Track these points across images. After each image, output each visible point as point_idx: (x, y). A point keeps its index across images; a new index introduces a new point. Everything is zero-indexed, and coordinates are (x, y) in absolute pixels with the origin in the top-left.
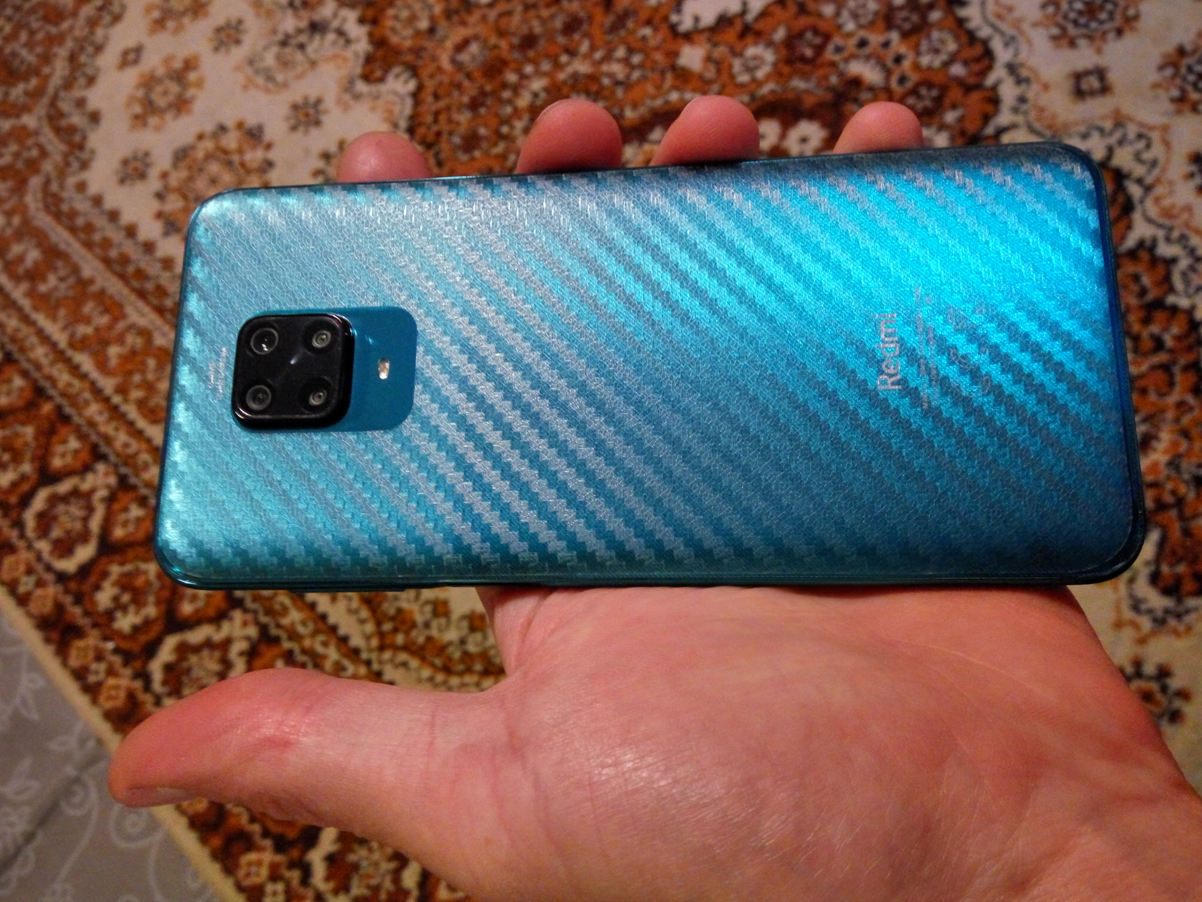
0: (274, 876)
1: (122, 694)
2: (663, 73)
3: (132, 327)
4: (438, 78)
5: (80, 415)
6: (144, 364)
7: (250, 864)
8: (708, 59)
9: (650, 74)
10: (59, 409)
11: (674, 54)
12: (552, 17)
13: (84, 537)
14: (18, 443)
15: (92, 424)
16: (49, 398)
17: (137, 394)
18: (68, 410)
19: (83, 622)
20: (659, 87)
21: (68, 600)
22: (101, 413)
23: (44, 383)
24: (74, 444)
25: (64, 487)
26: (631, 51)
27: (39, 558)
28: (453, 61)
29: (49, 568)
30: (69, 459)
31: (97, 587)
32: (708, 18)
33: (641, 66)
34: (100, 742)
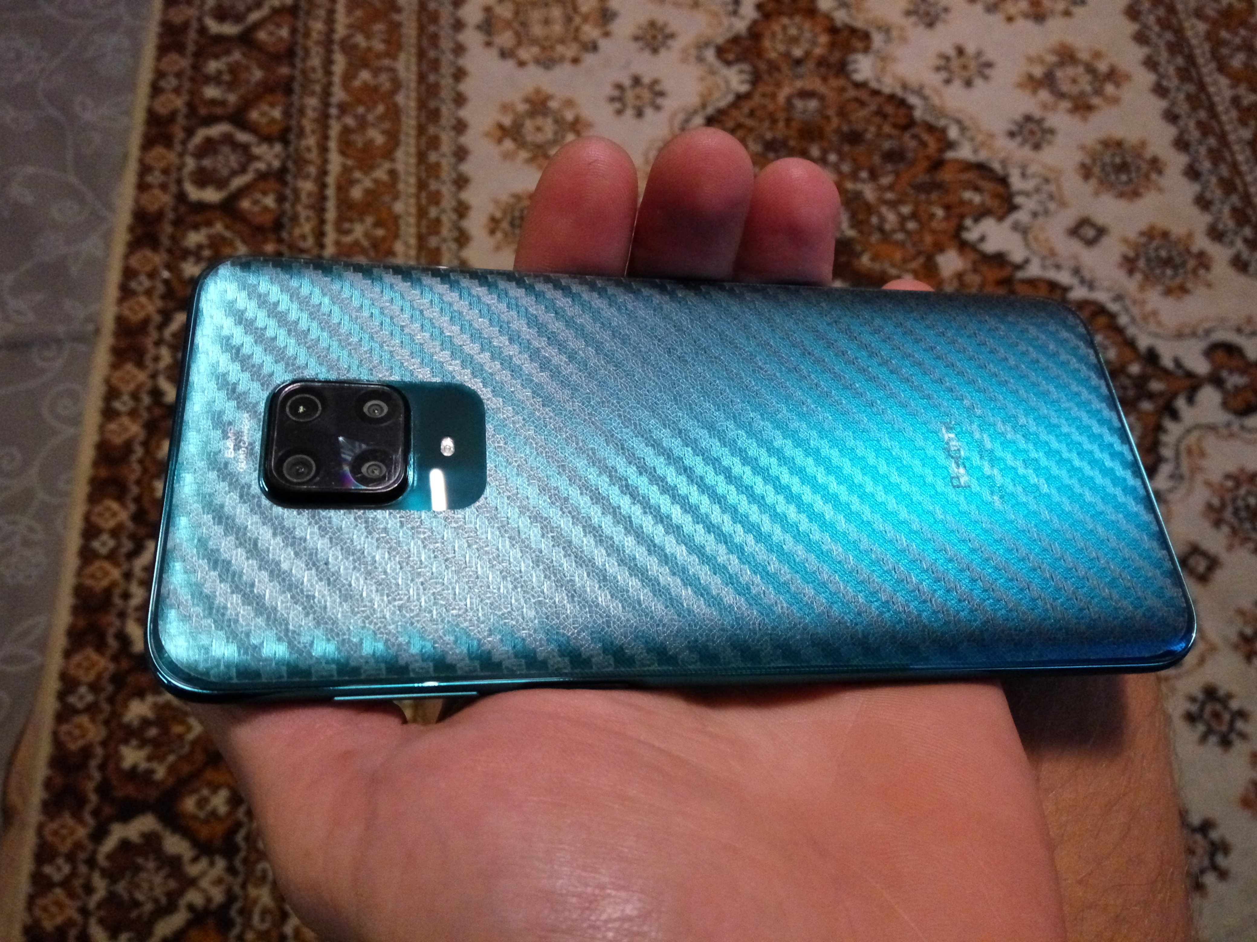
0: (115, 533)
1: (142, 315)
2: (919, 253)
3: (393, 70)
4: (767, 101)
5: (301, 97)
6: (375, 104)
7: (108, 509)
8: (960, 276)
9: (909, 245)
10: (292, 78)
11: (940, 248)
12: (890, 136)
13: (221, 184)
14: (243, 75)
15: (302, 112)
16: (292, 65)
17: (350, 121)
18: (296, 86)
19: (165, 241)
20: (905, 261)
21: (170, 215)
22: (314, 109)
23: (300, 52)
24: (277, 113)
25: (243, 137)
26: (914, 216)
27: (180, 168)
28: (789, 100)
29: (179, 182)
30: (264, 120)
31: (196, 227)
32: (990, 247)
33: (908, 233)
34: (97, 332)
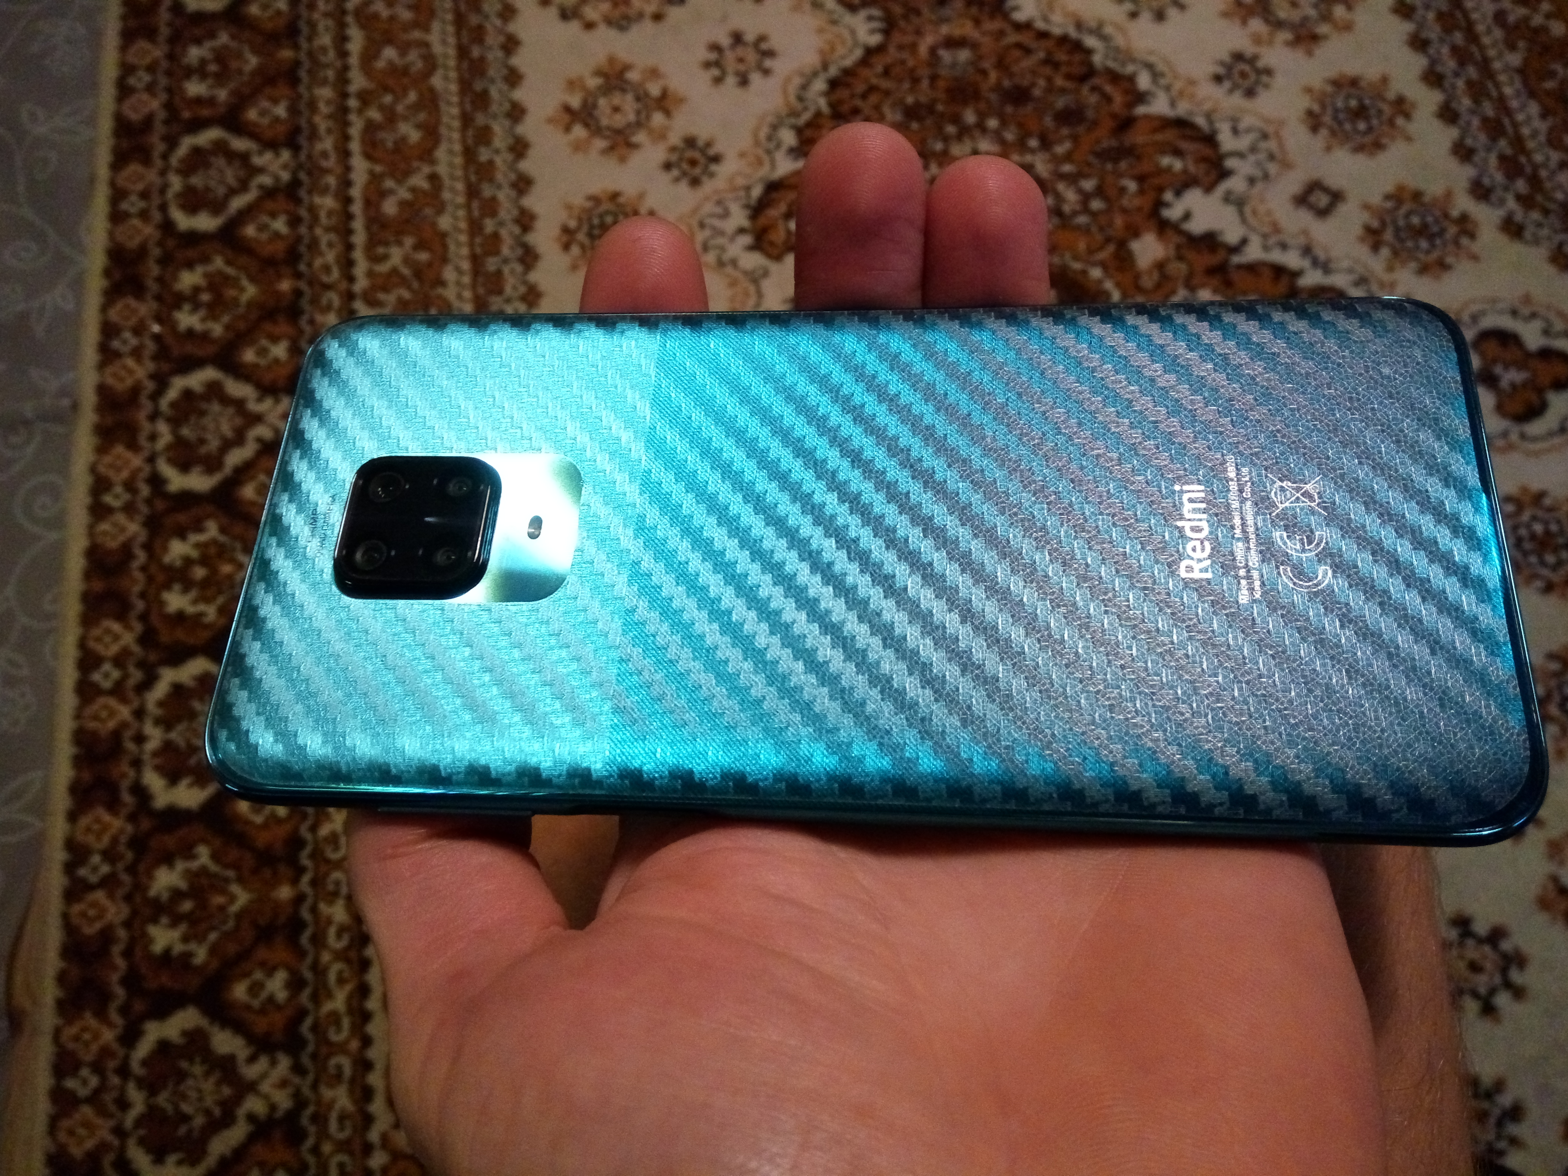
0: (119, 661)
1: (129, 382)
2: (1108, 240)
3: (427, 45)
4: (905, 55)
5: (309, 88)
6: (405, 91)
7: (108, 631)
8: (1160, 266)
9: (1094, 229)
10: (297, 64)
11: (1134, 232)
12: (1063, 91)
13: (217, 207)
14: (234, 64)
15: (312, 106)
16: (296, 47)
17: (374, 114)
18: (303, 74)
19: (153, 286)
20: (1091, 251)
21: (156, 252)
22: (328, 102)
23: (305, 29)
24: (281, 111)
25: (239, 144)
26: (1100, 191)
27: (163, 190)
28: (933, 51)
29: (163, 208)
30: (265, 121)
31: (190, 265)
32: (1197, 226)
33: (1094, 214)
34: (75, 407)
